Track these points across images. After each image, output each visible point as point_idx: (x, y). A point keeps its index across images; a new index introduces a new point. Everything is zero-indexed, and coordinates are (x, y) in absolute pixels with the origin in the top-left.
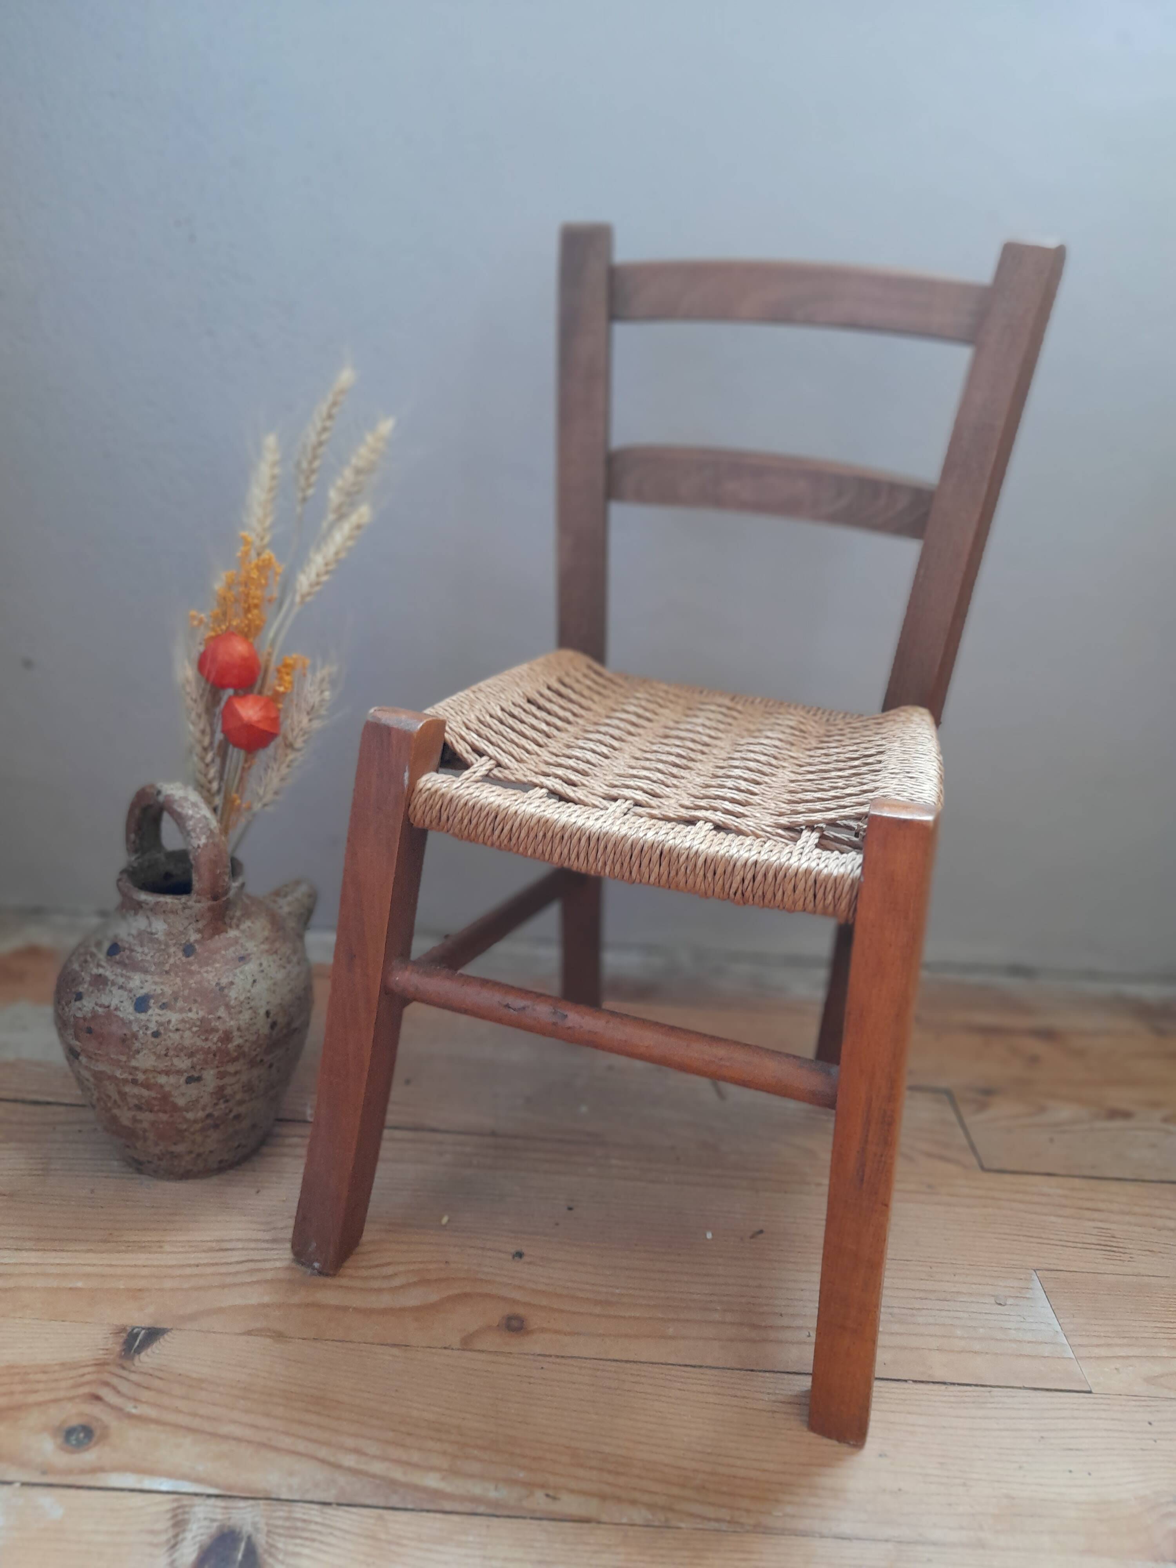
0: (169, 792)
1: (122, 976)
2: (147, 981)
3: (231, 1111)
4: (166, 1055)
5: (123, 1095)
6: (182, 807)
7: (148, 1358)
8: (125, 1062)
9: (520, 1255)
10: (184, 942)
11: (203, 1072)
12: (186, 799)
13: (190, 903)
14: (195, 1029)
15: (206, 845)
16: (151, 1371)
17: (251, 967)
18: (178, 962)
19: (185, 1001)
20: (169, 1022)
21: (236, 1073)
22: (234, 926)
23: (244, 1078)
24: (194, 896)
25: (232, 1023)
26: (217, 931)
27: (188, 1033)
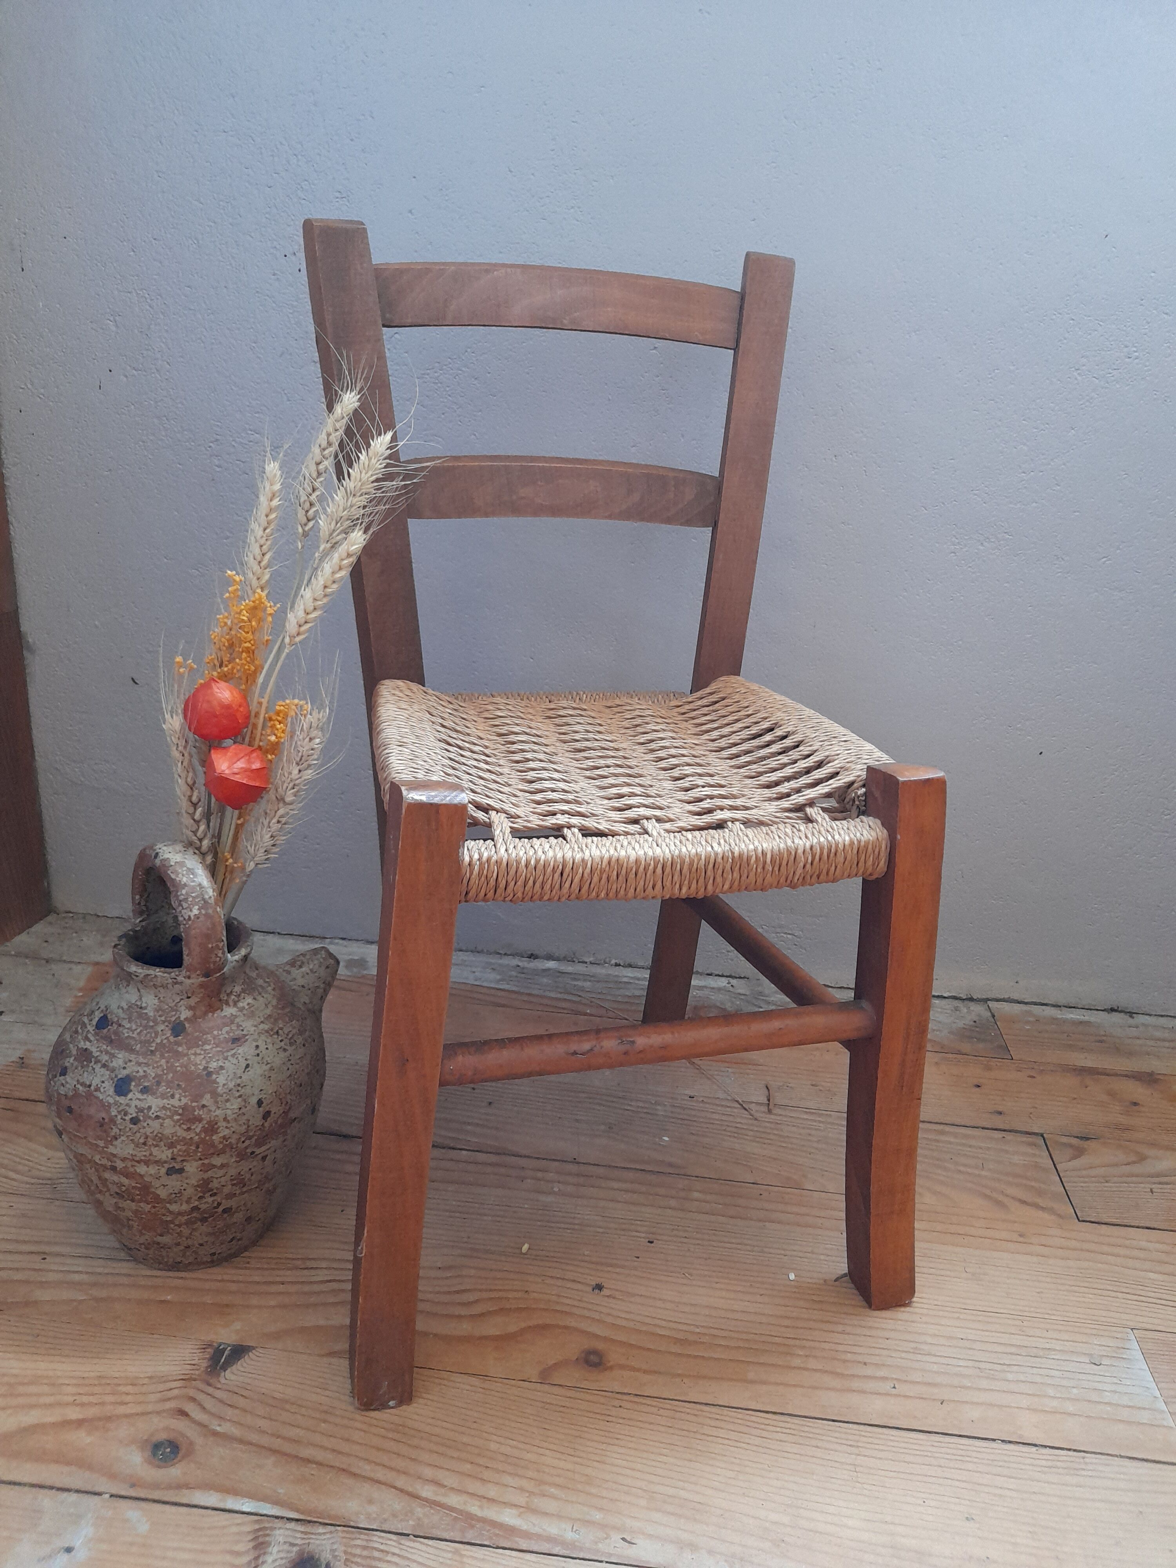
0: (166, 856)
1: (107, 1052)
2: (130, 1061)
3: (219, 1204)
4: (145, 1144)
5: (103, 1181)
6: (177, 874)
8: (103, 1147)
10: (173, 1019)
11: (185, 1164)
12: (181, 864)
13: (180, 979)
14: (176, 1117)
15: (197, 917)
17: (245, 1050)
18: (165, 1042)
19: (168, 1087)
20: (150, 1108)
21: (223, 1166)
22: (231, 1003)
23: (233, 1172)
24: (184, 971)
25: (218, 1112)
26: (211, 1009)
27: (169, 1122)
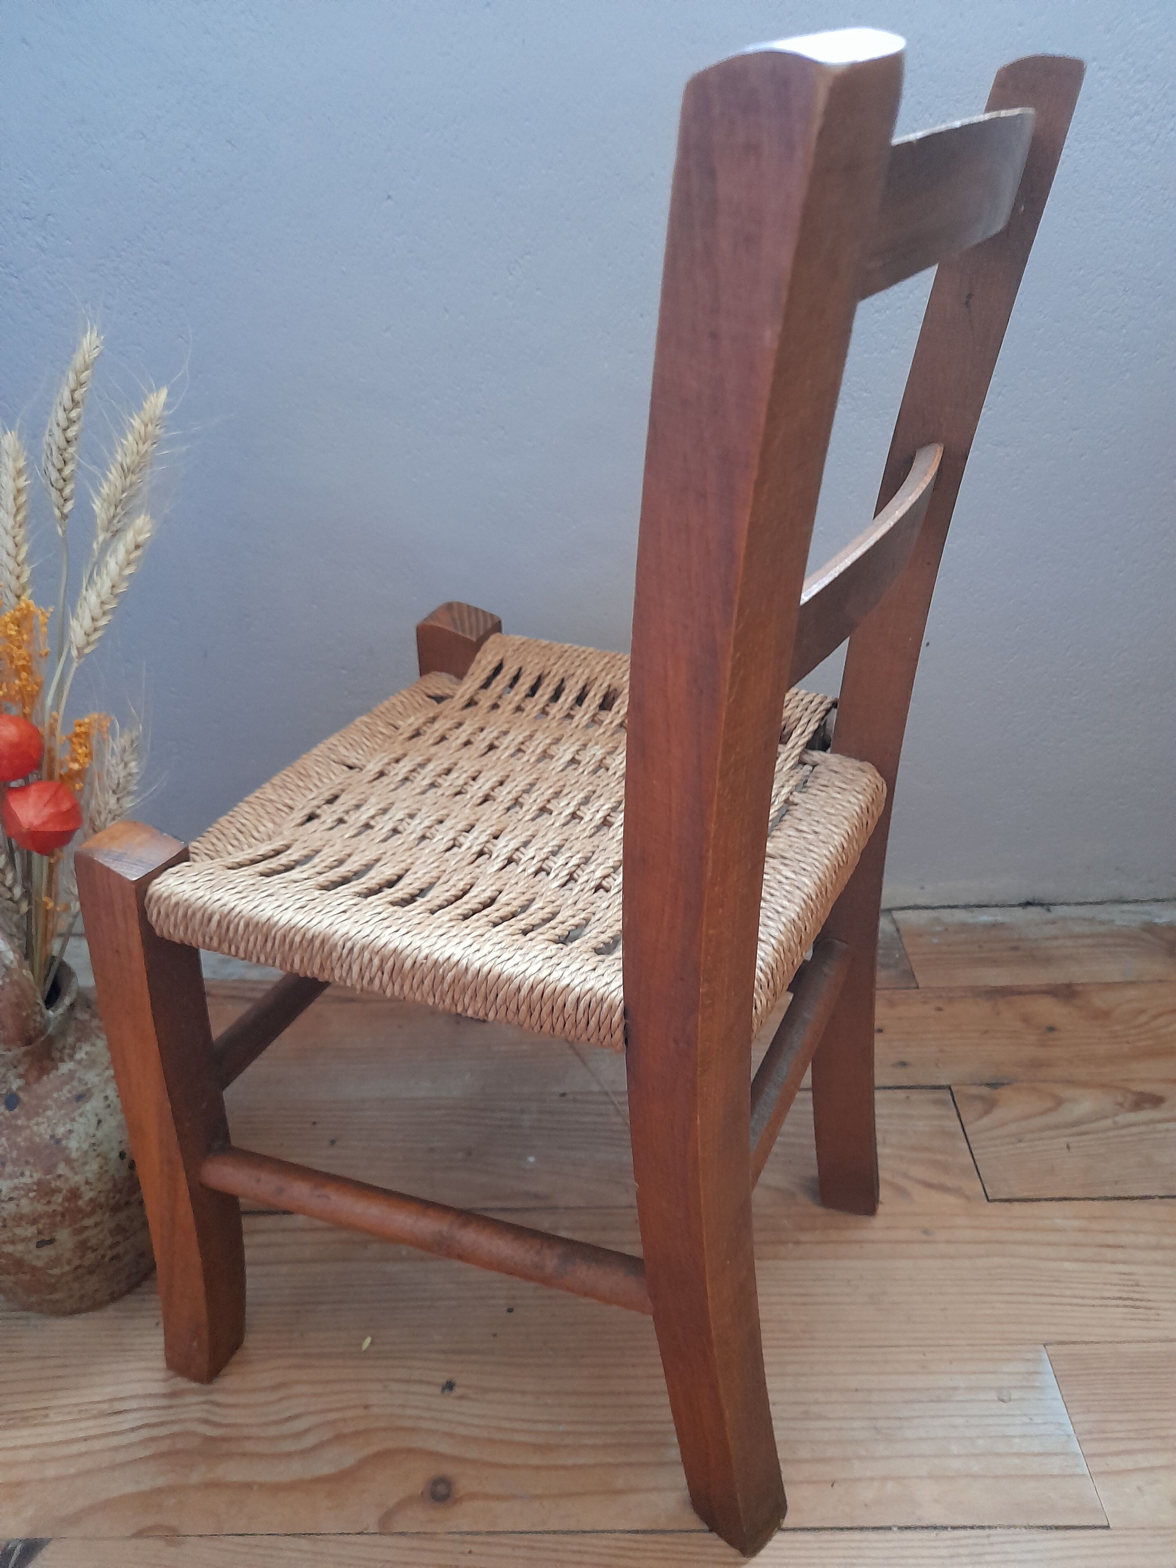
3: (103, 1256)
9: (450, 1385)
10: (4, 1092)
11: (54, 1234)
14: (31, 1195)
17: (94, 1105)
18: (1, 1118)
19: (15, 1165)
21: (96, 1225)
22: (66, 1058)
23: (109, 1226)
25: (77, 1178)
26: (45, 1071)
27: (24, 1202)
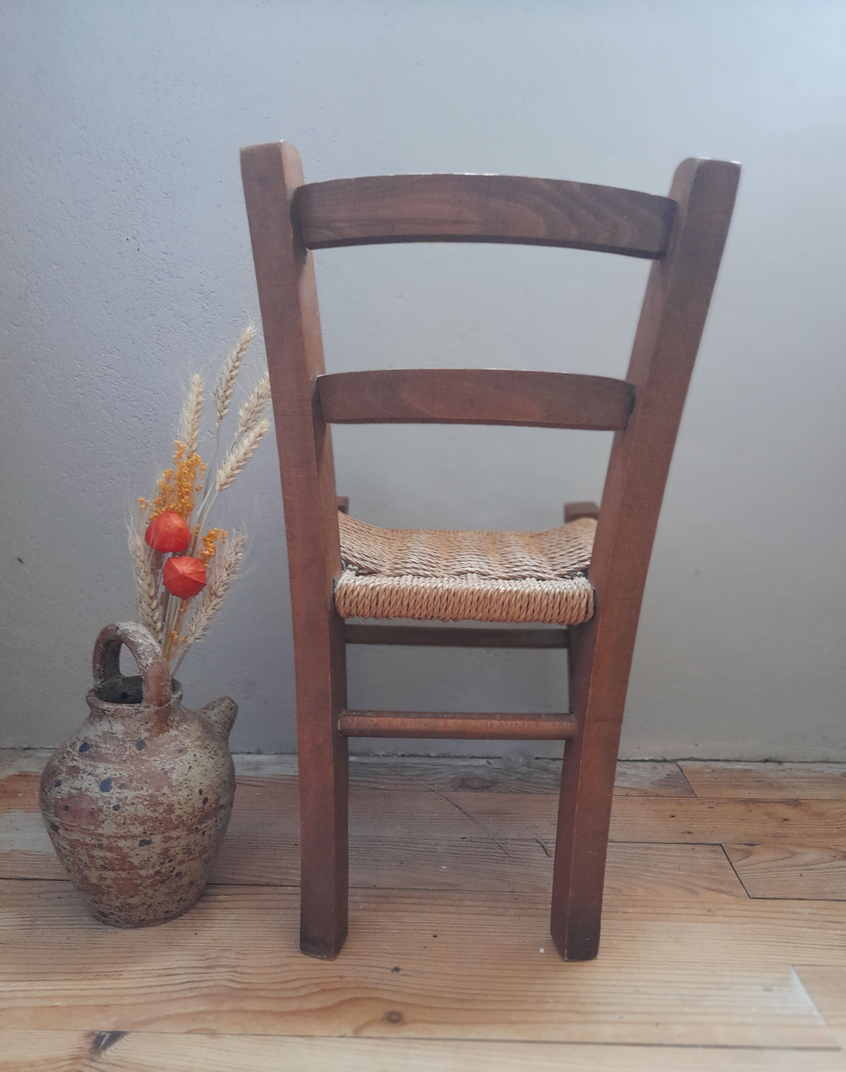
0: (125, 627)
1: (90, 765)
2: (109, 768)
3: (174, 868)
4: (124, 824)
5: (92, 857)
6: (135, 637)
7: (112, 1053)
8: (93, 830)
9: (397, 969)
10: (136, 739)
11: (152, 837)
12: (137, 632)
13: (141, 709)
14: (146, 803)
15: (152, 664)
16: (114, 1062)
17: (188, 757)
18: (133, 754)
19: (138, 782)
20: (127, 797)
21: (178, 838)
22: (174, 727)
23: (183, 842)
24: (144, 703)
25: (174, 798)
26: (162, 731)
27: (140, 806)
